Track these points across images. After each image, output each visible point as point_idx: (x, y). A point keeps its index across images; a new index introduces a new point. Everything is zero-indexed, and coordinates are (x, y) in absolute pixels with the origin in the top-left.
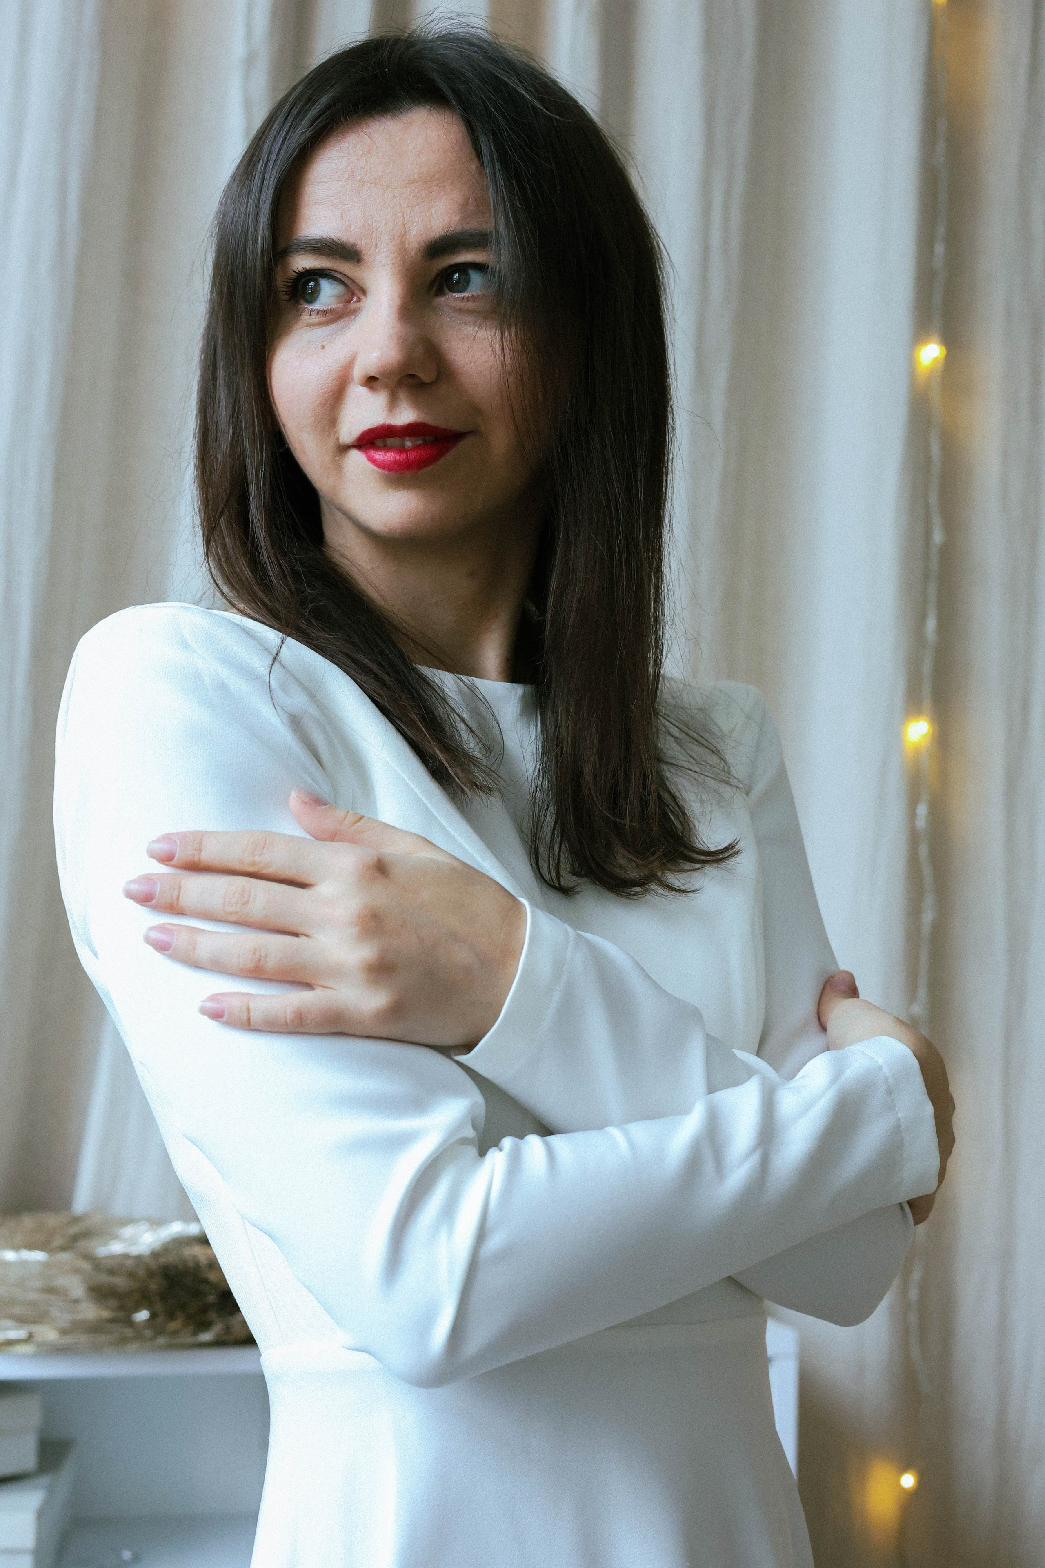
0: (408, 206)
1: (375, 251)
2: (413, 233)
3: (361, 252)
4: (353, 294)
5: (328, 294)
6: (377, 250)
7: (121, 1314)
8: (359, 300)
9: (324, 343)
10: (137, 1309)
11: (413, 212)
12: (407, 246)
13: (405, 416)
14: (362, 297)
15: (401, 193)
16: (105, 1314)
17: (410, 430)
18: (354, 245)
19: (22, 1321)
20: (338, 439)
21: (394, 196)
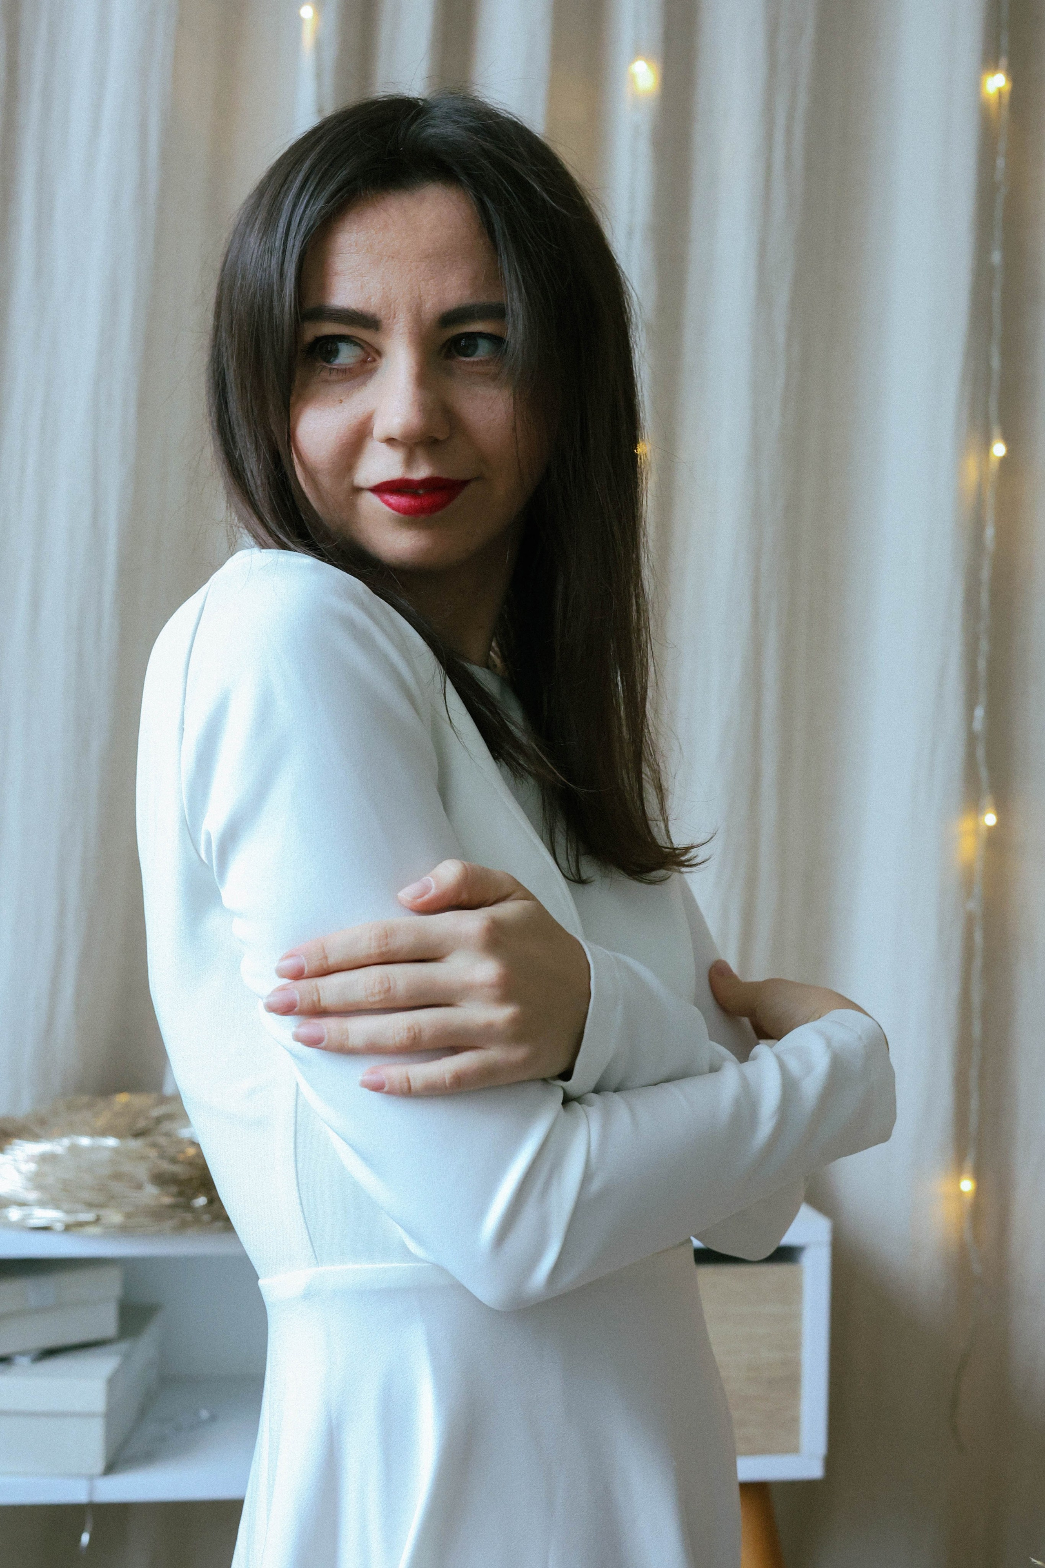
0: (423, 280)
1: (393, 321)
2: (428, 305)
3: (380, 321)
4: (369, 355)
5: (346, 355)
6: (396, 319)
7: (181, 1200)
8: (374, 360)
9: (341, 398)
10: (194, 1196)
11: (428, 285)
12: (422, 316)
13: (422, 472)
14: (377, 358)
15: (417, 267)
16: (167, 1200)
17: (425, 483)
18: (374, 316)
19: (90, 1205)
20: (352, 481)
21: (411, 270)
